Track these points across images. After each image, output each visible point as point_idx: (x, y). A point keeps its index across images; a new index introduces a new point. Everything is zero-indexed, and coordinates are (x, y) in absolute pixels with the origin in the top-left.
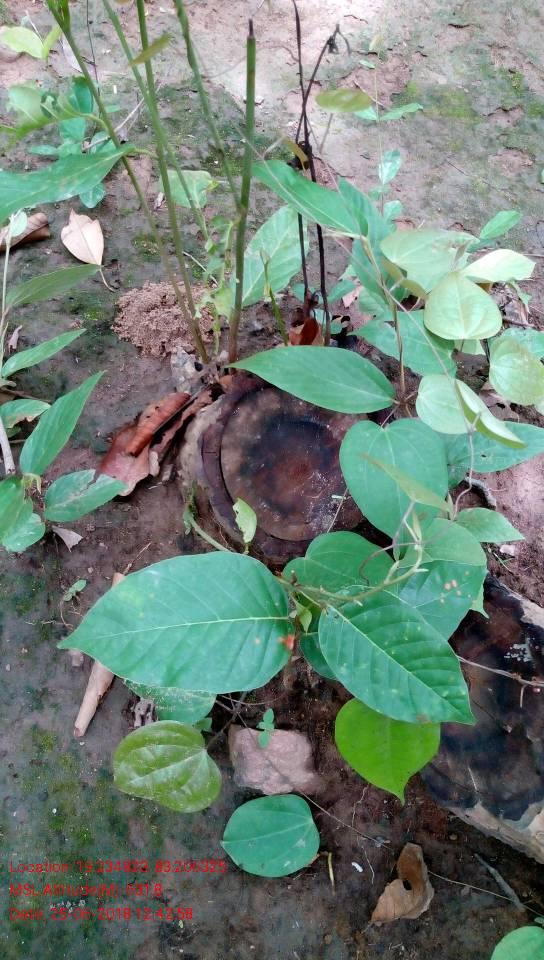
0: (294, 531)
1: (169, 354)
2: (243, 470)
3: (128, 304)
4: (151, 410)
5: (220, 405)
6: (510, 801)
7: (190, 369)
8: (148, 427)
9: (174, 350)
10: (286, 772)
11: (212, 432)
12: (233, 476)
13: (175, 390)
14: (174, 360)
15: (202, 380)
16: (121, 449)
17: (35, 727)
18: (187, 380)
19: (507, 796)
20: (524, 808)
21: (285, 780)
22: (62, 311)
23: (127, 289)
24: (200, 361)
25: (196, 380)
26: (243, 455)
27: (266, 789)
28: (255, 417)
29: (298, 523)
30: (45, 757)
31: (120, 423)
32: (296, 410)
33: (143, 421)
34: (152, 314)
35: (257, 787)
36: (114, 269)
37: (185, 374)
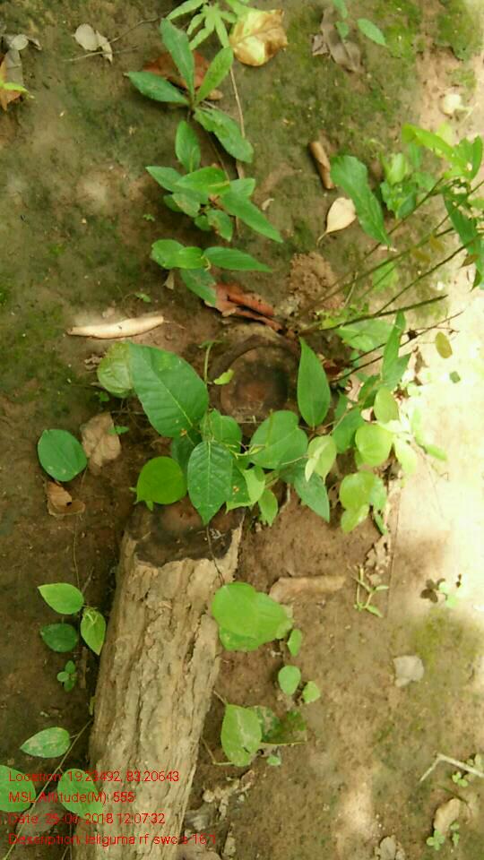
0: (228, 404)
1: (293, 294)
2: (249, 364)
3: (312, 258)
4: (258, 297)
5: (276, 337)
6: (146, 555)
7: (289, 310)
8: (248, 300)
9: (296, 296)
10: (97, 450)
11: (262, 340)
12: (243, 360)
13: (274, 306)
14: (291, 299)
15: (286, 320)
16: (229, 290)
17: (61, 306)
18: (283, 311)
19: (148, 552)
20: (146, 561)
21: (93, 451)
22: (294, 220)
23: (321, 254)
24: (296, 315)
25: (285, 317)
26: (256, 361)
27: (85, 443)
28: (278, 360)
29: (232, 404)
30: (48, 318)
31: (243, 283)
32: (291, 380)
33: (249, 297)
34: (312, 275)
35: (84, 438)
36: (331, 240)
37: (286, 308)
